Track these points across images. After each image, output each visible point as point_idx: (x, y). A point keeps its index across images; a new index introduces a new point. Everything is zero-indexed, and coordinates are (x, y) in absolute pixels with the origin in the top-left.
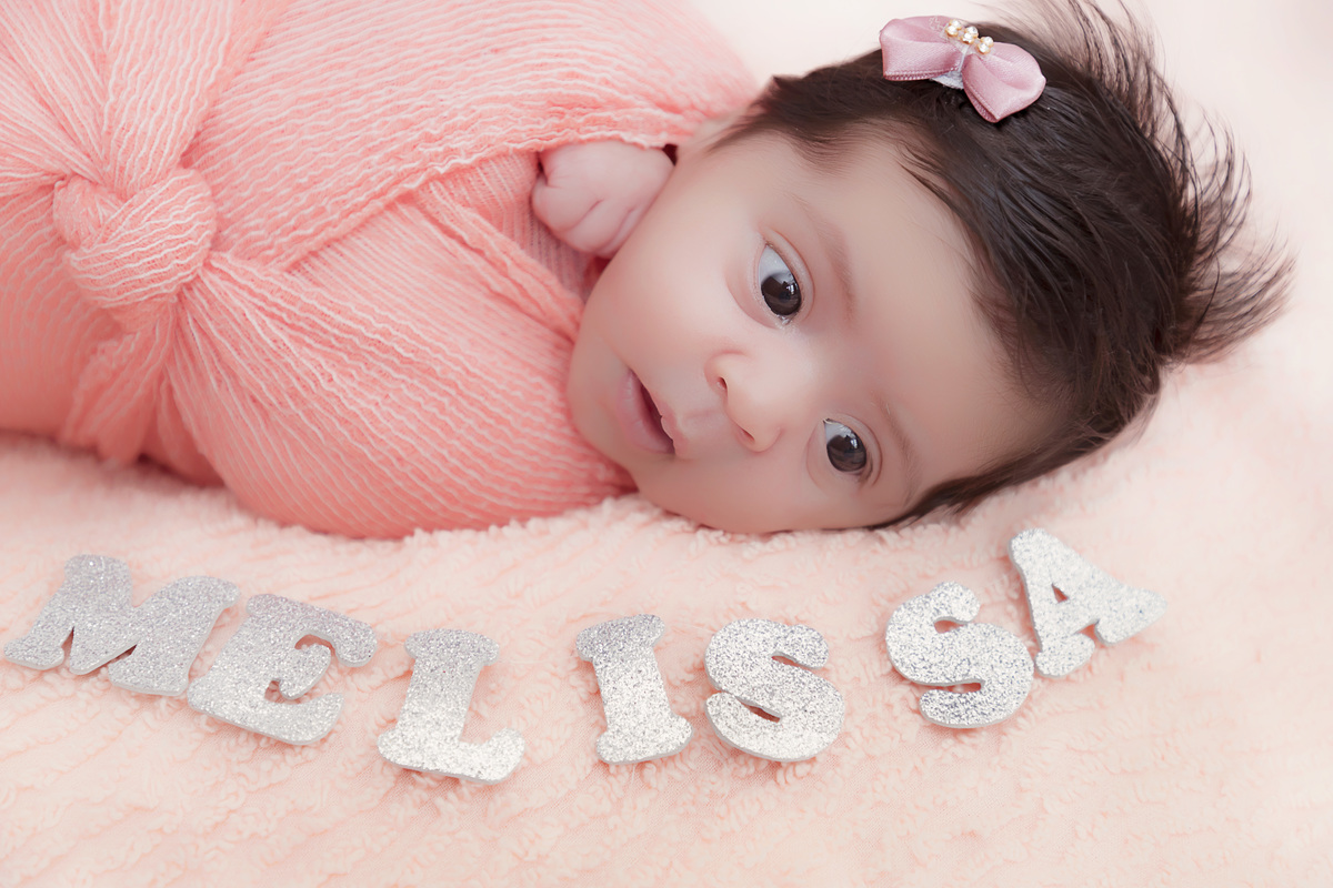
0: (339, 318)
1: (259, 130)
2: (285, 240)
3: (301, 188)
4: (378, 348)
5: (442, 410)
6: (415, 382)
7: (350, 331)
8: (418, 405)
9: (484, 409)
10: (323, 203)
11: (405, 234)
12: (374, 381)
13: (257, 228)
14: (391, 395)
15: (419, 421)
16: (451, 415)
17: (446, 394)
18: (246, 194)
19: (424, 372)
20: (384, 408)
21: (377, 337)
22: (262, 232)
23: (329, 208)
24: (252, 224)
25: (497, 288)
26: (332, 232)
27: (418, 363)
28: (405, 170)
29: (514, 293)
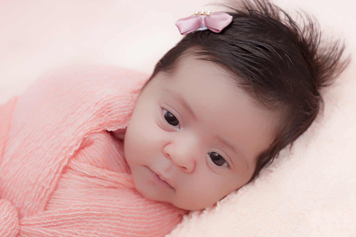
0: (70, 214)
1: (14, 175)
2: (38, 202)
3: (34, 184)
4: (88, 215)
5: (119, 225)
6: (106, 220)
7: (75, 215)
8: (110, 227)
9: (133, 218)
10: (42, 184)
11: (69, 182)
12: (92, 226)
13: (29, 204)
14: (99, 228)
15: (113, 232)
16: (123, 225)
17: (118, 219)
18: (21, 196)
19: (107, 216)
20: (99, 233)
21: (86, 212)
22: (31, 205)
23: (45, 185)
24: (27, 204)
25: (107, 185)
26: (50, 192)
27: (103, 214)
28: (61, 161)
29: (112, 184)
